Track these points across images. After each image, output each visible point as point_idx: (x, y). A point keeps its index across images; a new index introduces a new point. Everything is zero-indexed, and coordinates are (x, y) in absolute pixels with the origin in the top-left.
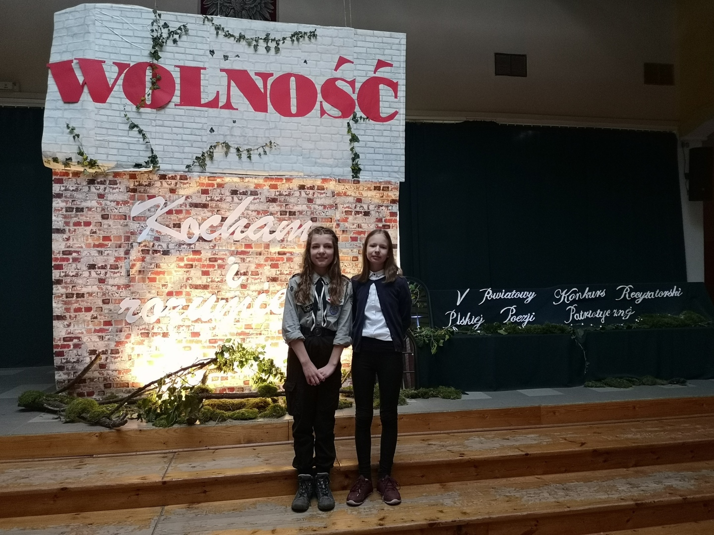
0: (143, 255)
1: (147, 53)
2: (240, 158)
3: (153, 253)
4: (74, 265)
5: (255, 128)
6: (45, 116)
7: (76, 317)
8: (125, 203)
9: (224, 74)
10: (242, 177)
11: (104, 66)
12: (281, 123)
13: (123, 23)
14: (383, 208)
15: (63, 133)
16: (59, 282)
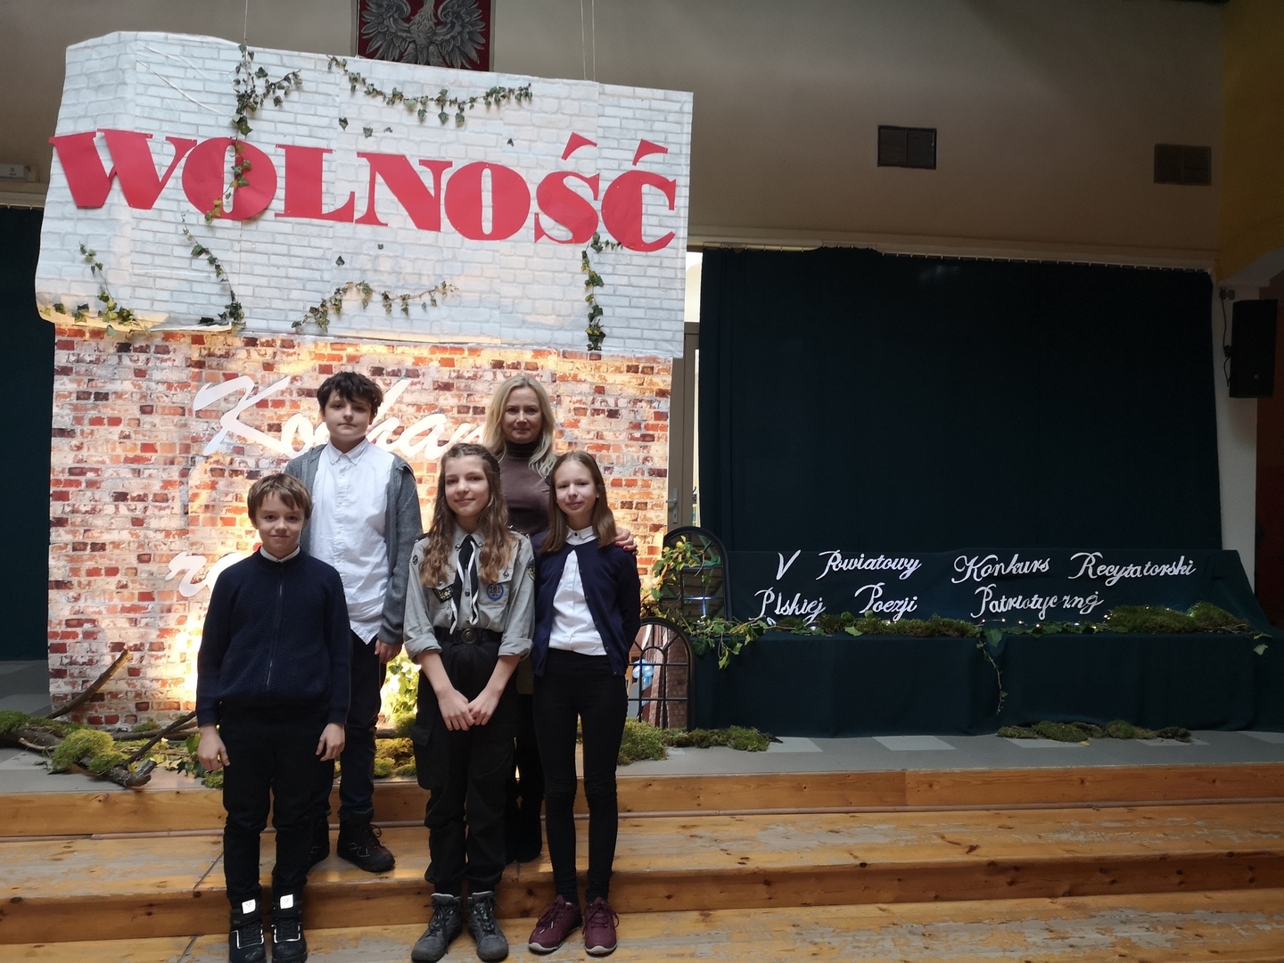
0: (213, 479)
1: (226, 121)
2: (389, 311)
3: (231, 476)
4: (89, 494)
5: (417, 259)
6: (43, 229)
7: (89, 584)
8: (183, 385)
9: (364, 161)
10: (391, 344)
11: (150, 143)
12: (463, 250)
13: (186, 68)
14: (644, 404)
15: (73, 261)
16: (61, 522)
